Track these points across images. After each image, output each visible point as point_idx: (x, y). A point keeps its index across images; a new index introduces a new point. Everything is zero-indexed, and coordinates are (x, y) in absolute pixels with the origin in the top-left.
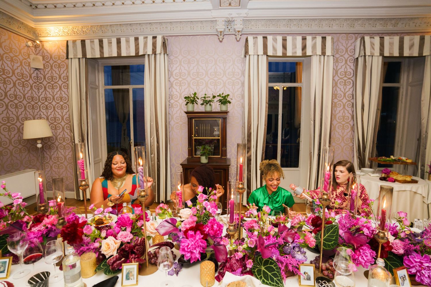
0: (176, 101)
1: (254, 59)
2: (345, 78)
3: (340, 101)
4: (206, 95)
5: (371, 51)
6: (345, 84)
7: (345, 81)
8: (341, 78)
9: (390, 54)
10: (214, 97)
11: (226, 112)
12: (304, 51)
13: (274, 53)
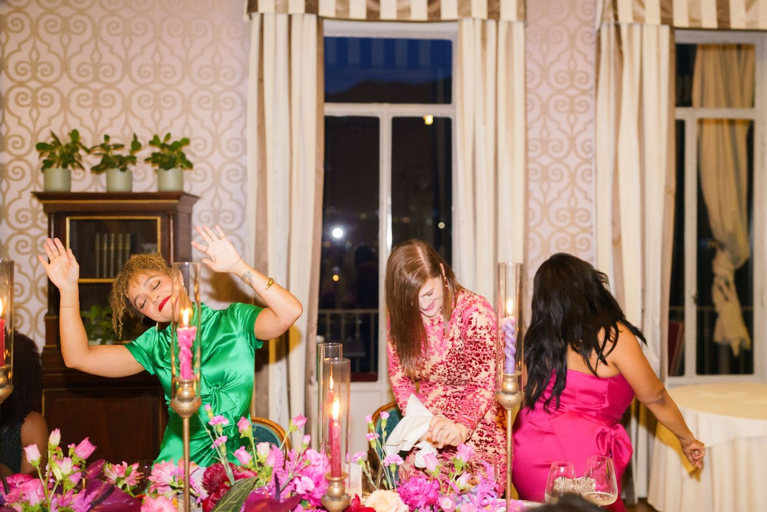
0: (19, 158)
1: (275, 27)
2: (572, 92)
3: (558, 160)
4: (107, 138)
5: (634, 12)
6: (572, 111)
7: (572, 98)
8: (560, 92)
9: (692, 20)
10: (136, 146)
11: (178, 195)
12: (434, 8)
13: (340, 8)
